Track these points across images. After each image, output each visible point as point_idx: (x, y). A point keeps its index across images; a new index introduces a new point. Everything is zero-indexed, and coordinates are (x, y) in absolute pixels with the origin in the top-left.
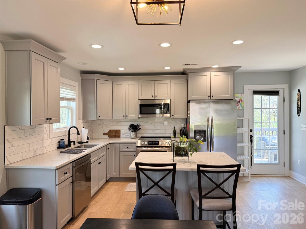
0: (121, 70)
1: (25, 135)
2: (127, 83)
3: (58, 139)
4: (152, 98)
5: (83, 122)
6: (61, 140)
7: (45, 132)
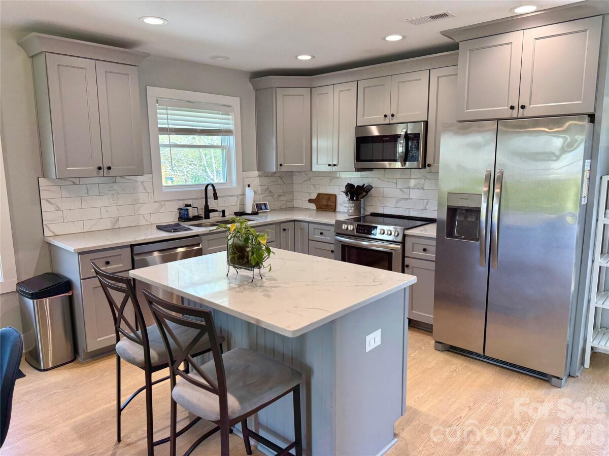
0: (305, 59)
1: (88, 193)
2: (338, 88)
3: (181, 205)
4: (385, 120)
5: (259, 176)
6: (187, 205)
7: (141, 189)
